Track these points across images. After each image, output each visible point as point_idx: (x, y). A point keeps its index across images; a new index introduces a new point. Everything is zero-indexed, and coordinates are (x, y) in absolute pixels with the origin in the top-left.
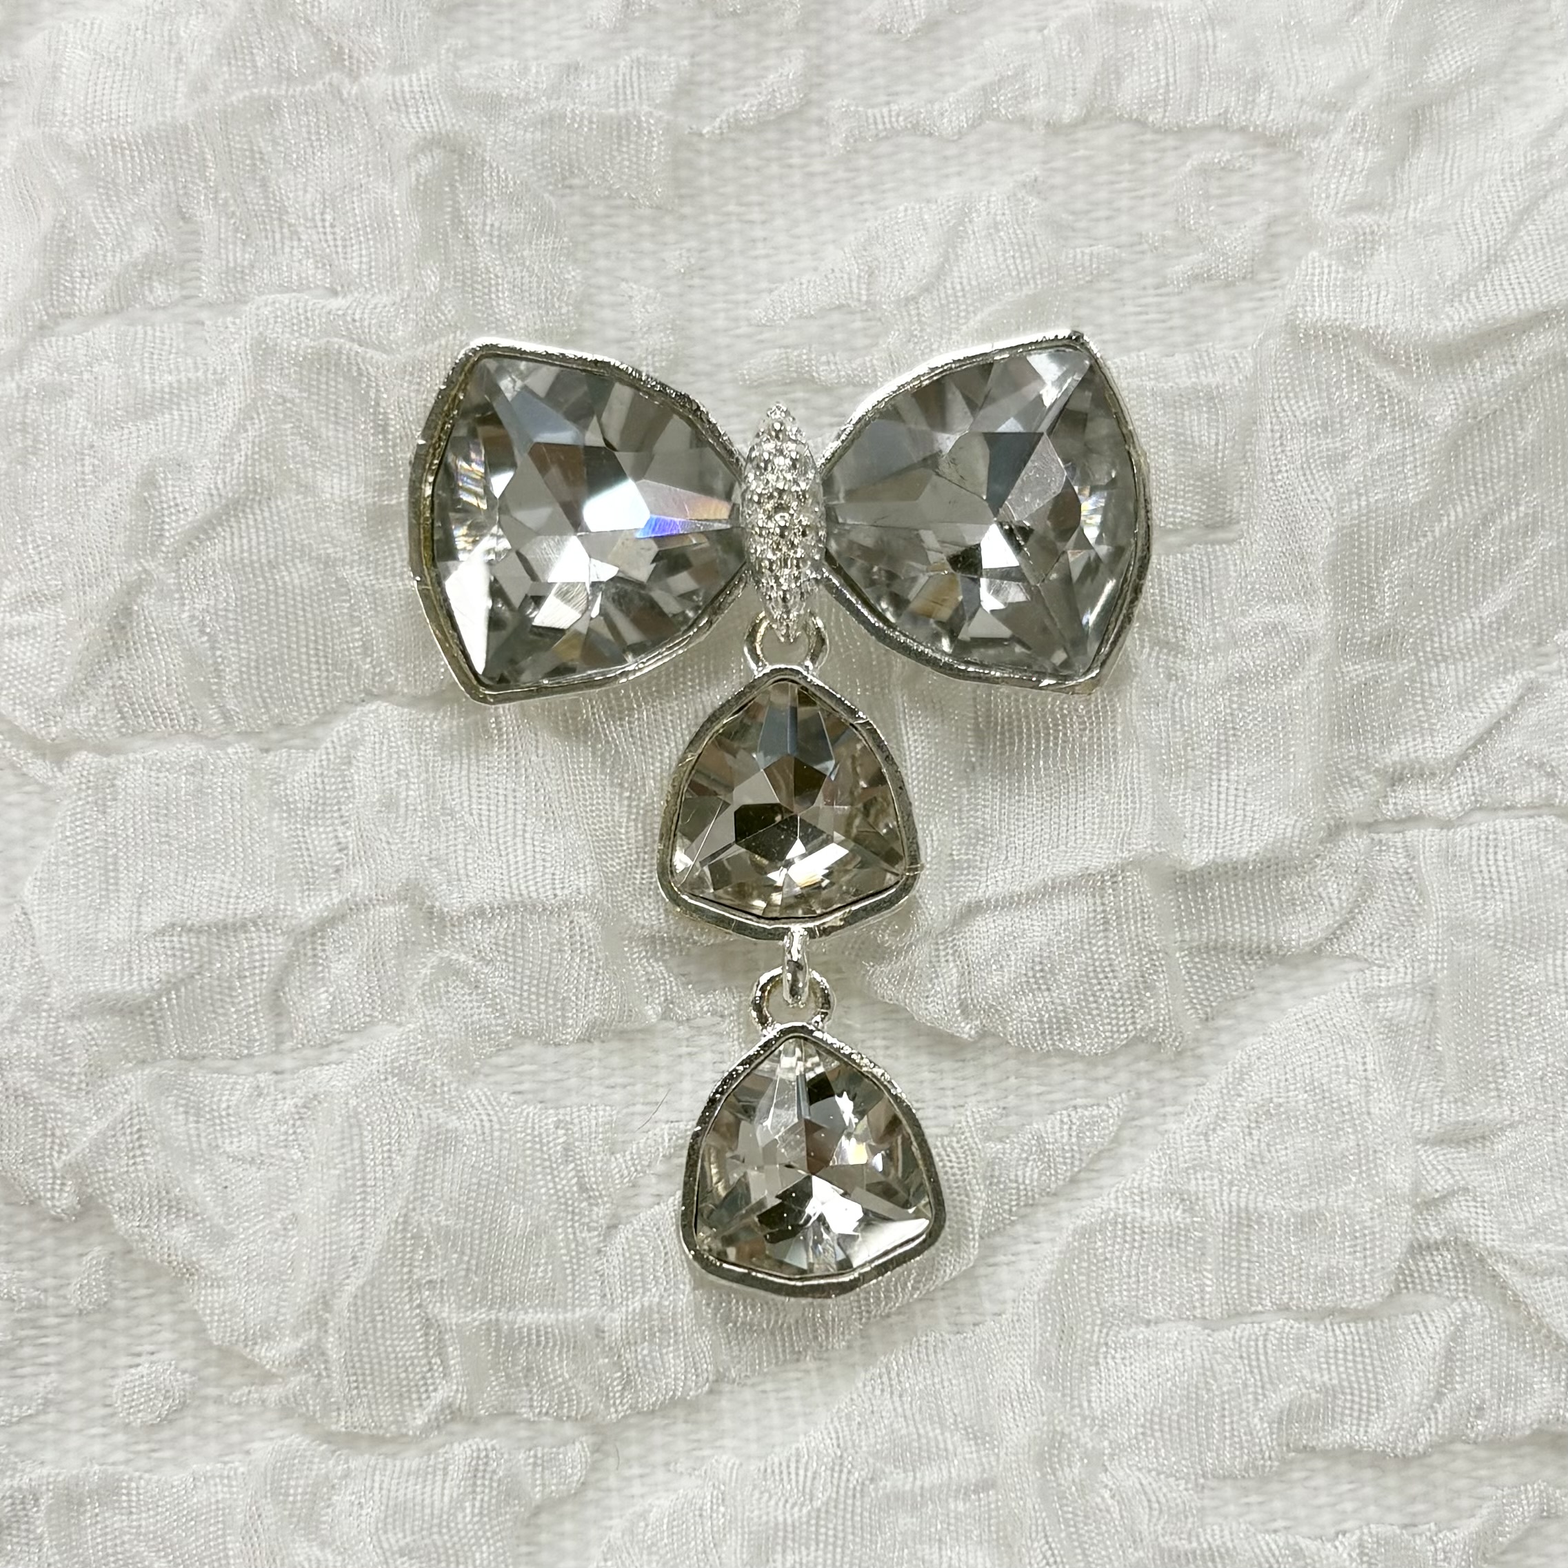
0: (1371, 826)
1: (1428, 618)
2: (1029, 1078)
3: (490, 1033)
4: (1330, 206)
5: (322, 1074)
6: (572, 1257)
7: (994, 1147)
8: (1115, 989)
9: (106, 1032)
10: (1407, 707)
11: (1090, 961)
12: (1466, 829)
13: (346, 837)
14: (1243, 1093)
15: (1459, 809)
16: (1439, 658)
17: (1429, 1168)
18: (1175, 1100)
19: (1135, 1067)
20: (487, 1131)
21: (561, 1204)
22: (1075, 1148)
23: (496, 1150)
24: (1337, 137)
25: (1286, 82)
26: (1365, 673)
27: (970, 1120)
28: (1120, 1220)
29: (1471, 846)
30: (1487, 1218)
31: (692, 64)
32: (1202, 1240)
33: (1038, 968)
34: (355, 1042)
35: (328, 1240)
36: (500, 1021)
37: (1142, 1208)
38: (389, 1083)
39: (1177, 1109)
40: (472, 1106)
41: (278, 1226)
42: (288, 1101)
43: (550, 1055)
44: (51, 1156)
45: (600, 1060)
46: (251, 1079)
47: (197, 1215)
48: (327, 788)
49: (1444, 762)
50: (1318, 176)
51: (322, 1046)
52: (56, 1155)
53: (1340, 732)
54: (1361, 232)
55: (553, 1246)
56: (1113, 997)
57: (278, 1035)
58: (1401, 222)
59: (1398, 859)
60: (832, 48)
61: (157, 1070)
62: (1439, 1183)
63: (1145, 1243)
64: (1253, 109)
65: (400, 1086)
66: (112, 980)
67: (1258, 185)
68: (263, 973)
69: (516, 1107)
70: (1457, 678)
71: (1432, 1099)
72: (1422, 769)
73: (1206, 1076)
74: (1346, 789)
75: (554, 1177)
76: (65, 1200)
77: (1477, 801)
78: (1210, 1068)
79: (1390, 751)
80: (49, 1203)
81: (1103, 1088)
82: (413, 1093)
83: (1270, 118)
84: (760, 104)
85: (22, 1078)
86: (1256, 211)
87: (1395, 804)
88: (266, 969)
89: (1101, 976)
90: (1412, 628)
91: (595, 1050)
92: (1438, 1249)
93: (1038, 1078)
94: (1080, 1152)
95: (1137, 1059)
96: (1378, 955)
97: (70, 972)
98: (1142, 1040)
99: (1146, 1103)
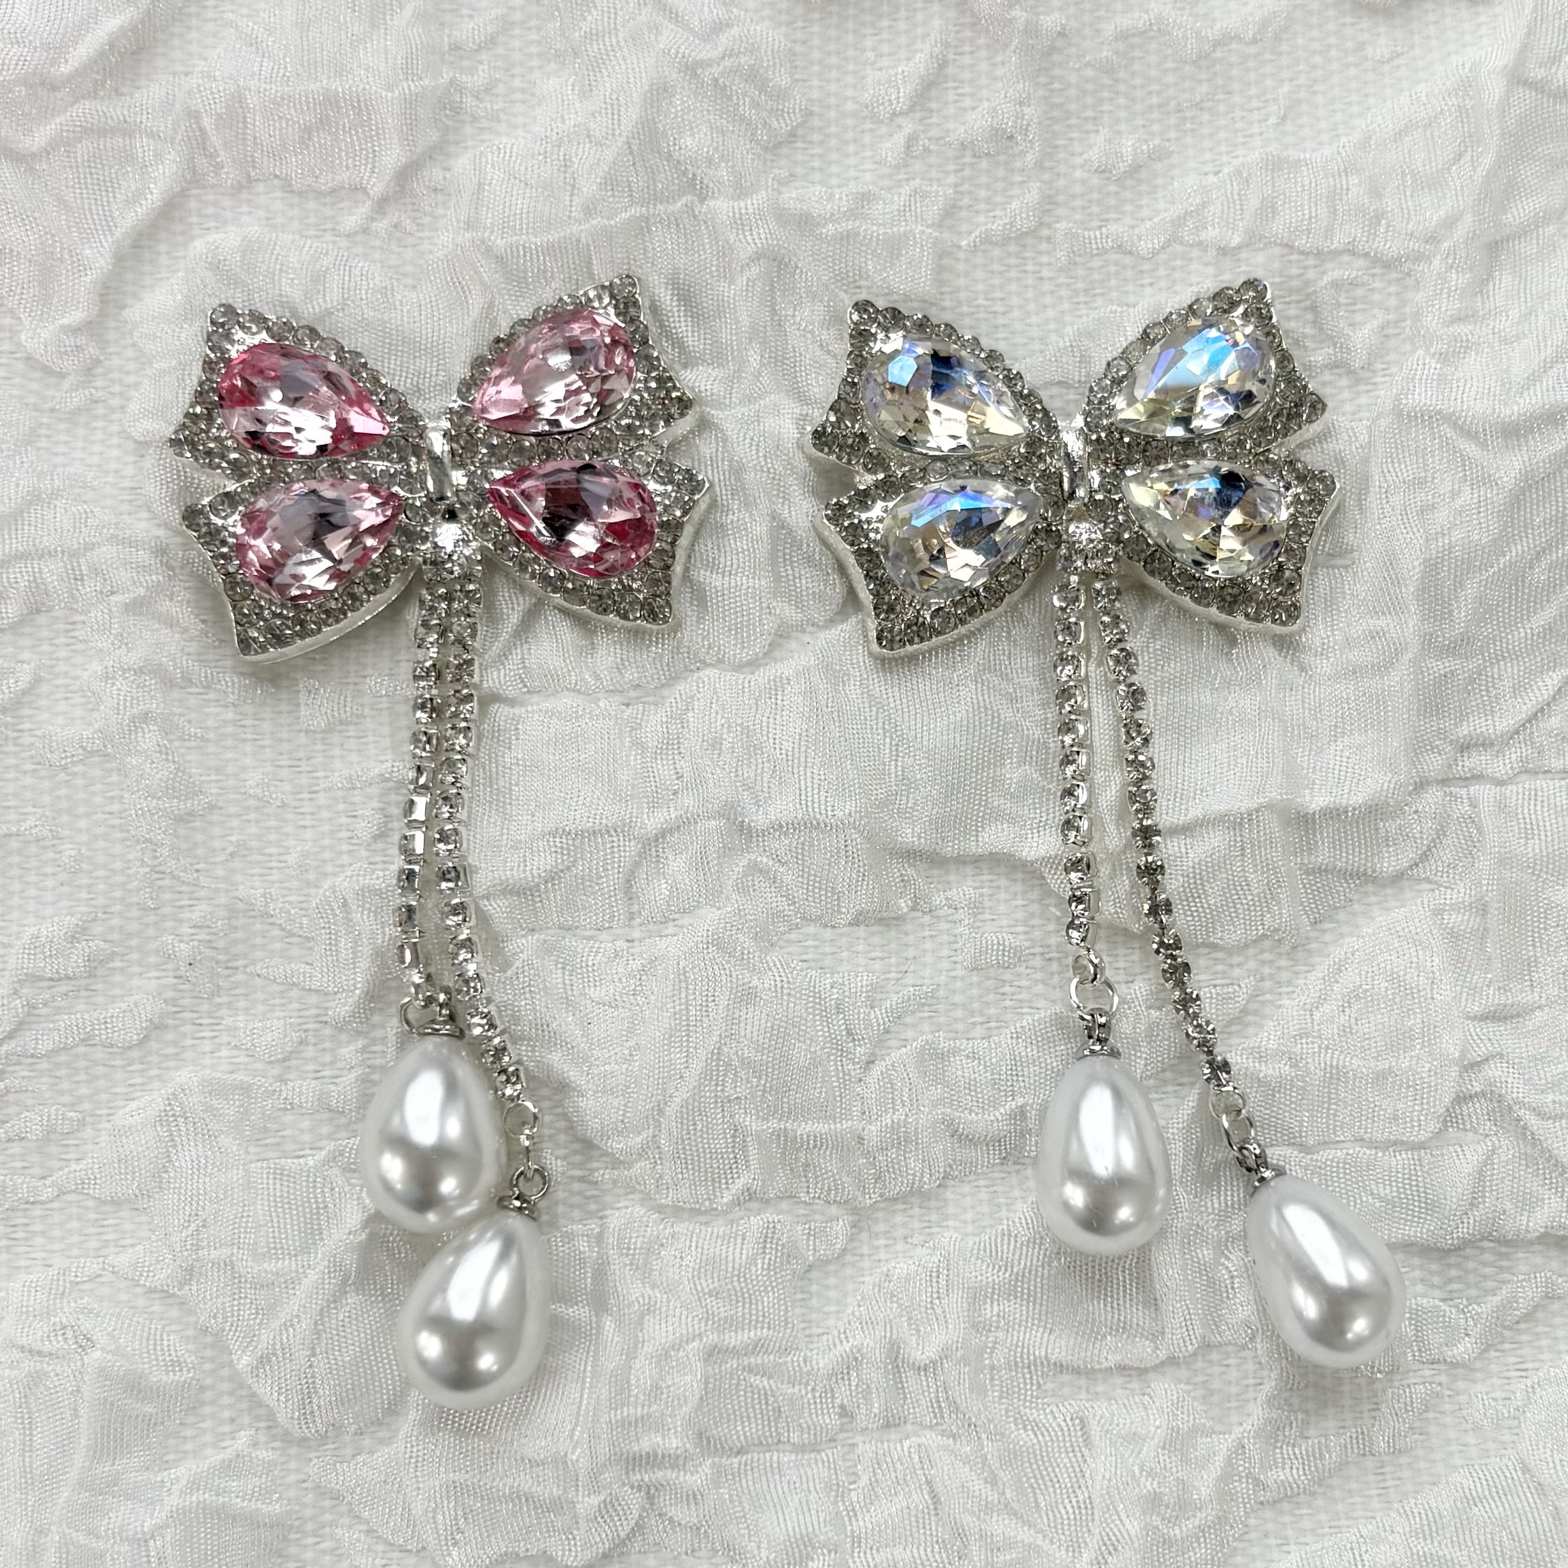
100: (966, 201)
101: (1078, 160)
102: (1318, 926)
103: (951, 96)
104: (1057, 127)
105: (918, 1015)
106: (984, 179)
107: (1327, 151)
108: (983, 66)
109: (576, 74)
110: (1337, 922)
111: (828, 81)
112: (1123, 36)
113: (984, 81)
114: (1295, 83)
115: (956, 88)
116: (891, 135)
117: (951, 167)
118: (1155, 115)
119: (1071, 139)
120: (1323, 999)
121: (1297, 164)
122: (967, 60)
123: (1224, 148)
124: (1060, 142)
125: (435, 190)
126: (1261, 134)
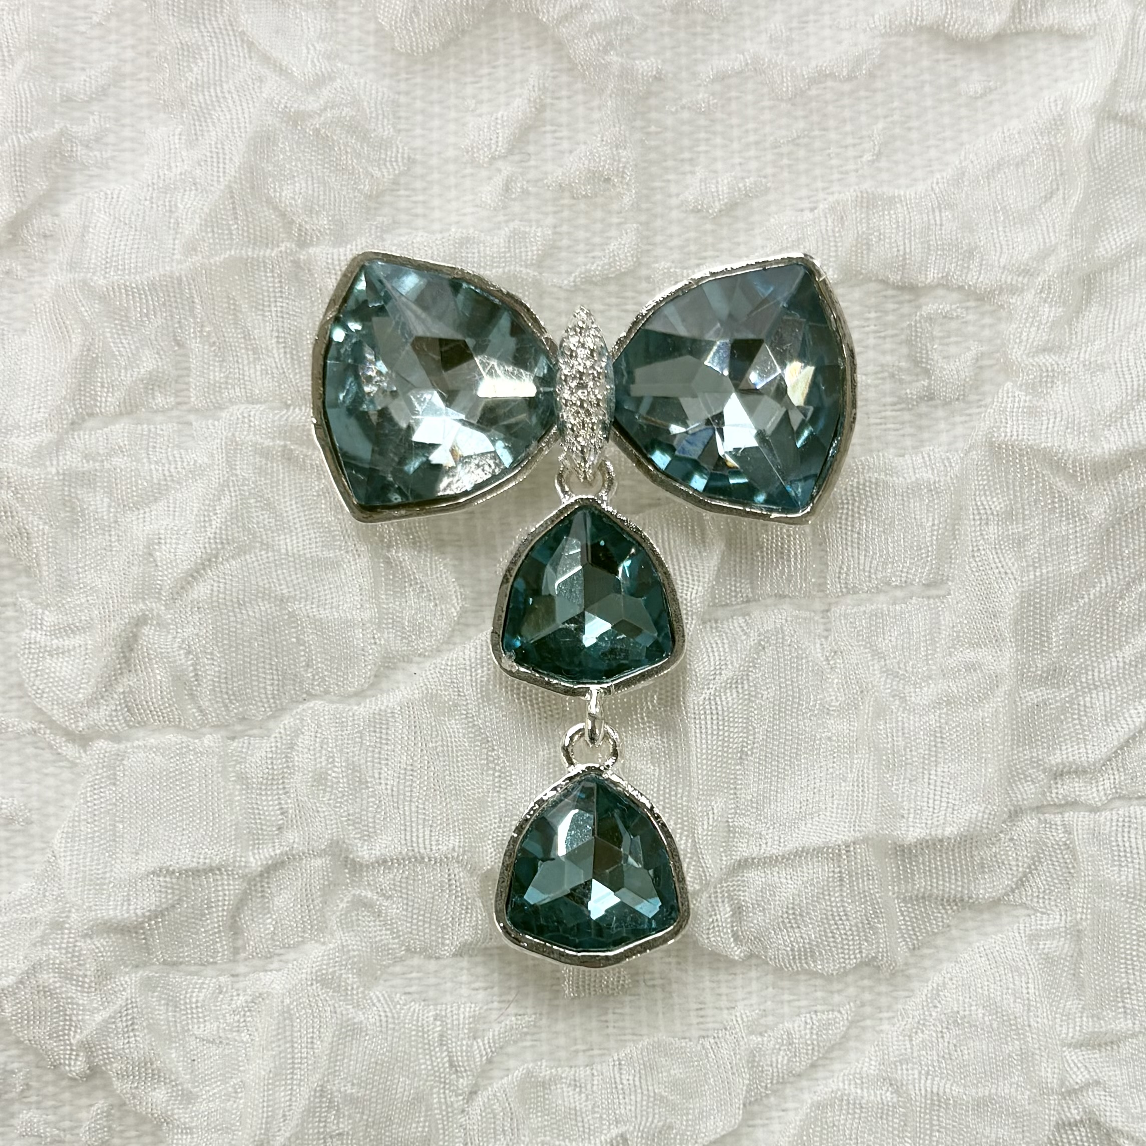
0: (1039, 809)
1: (1084, 657)
2: (782, 989)
3: (389, 949)
4: (1023, 348)
5: (266, 978)
6: (443, 1116)
7: (755, 1039)
8: (847, 928)
9: (110, 947)
10: (1067, 723)
11: (829, 908)
12: (1108, 813)
13: (287, 803)
14: (938, 1005)
15: (1104, 798)
16: (1092, 687)
17: (1072, 1065)
18: (889, 1008)
19: (860, 983)
20: (384, 1025)
21: (435, 1077)
22: (815, 1042)
23: (389, 1038)
24: (1029, 296)
25: (993, 253)
26: (1037, 697)
27: (739, 1019)
28: (845, 1098)
29: (1112, 826)
30: (1113, 1104)
31: (555, 233)
32: (905, 1115)
33: (790, 912)
34: (291, 955)
35: (265, 1104)
36: (396, 941)
37: (862, 1089)
38: (314, 987)
39: (890, 1014)
40: (374, 1005)
41: (230, 1089)
42: (241, 998)
43: (432, 965)
44: (69, 1035)
45: (468, 970)
46: (214, 980)
47: (172, 1081)
48: (275, 767)
49: (1094, 764)
50: (1015, 326)
51: (267, 958)
52: (72, 1033)
53: (1019, 741)
54: (1044, 369)
55: (429, 1108)
56: (845, 934)
57: (234, 948)
58: (1075, 361)
59: (1058, 834)
60: (659, 223)
61: (147, 972)
62: (1079, 1077)
63: (863, 1115)
64: (967, 273)
65: (322, 989)
66: (115, 909)
67: (971, 329)
68: (224, 905)
69: (404, 1005)
70: (1105, 702)
71: (1075, 1013)
72: (1077, 768)
73: (912, 991)
74: (1022, 784)
75: (431, 1056)
76: (79, 1066)
77: (1117, 792)
78: (915, 985)
79: (1055, 754)
80: (67, 1068)
81: (837, 998)
82: (330, 994)
83: (980, 280)
84: (605, 264)
85: (49, 978)
86: (969, 349)
87: (1057, 793)
88: (227, 903)
89: (837, 918)
90: (1073, 664)
91: (464, 962)
92: (1076, 1126)
93: (789, 989)
94: (818, 1045)
95: (862, 978)
96: (1042, 905)
97: (83, 903)
98: (867, 964)
99: (868, 1010)
100: (565, 242)
101: (674, 201)
102: (917, 952)
103: (549, 139)
104: (654, 169)
105: (521, 1044)
106: (582, 221)
107: (921, 187)
108: (581, 110)
109: (183, 123)
110: (936, 947)
111: (431, 130)
112: (721, 77)
113: (581, 125)
114: (889, 119)
115: (555, 132)
116: (490, 178)
117: (550, 209)
118: (752, 153)
119: (669, 181)
120: (921, 1025)
121: (891, 201)
122: (564, 104)
123: (820, 184)
124: (657, 184)
125: (45, 236)
126: (857, 171)
